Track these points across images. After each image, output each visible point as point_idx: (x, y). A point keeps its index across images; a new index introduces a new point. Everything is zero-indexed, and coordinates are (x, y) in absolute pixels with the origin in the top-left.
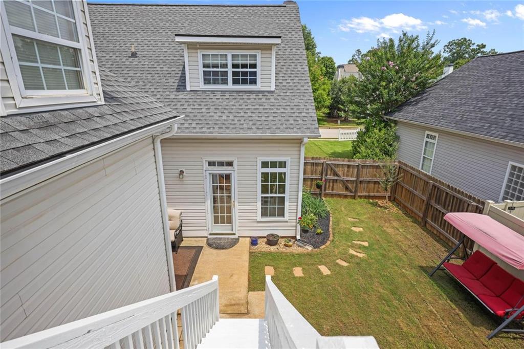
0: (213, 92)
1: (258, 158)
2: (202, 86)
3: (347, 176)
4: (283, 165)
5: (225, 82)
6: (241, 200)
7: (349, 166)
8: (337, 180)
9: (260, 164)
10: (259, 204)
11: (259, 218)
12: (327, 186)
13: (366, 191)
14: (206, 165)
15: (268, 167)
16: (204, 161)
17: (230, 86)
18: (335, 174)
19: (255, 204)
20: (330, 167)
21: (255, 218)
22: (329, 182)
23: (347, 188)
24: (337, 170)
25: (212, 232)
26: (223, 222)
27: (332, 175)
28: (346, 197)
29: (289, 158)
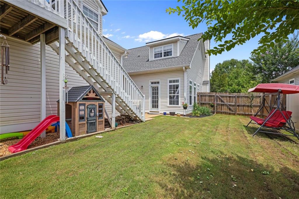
0: (157, 60)
1: (168, 79)
2: (154, 59)
3: (229, 102)
4: (177, 81)
5: (161, 56)
6: (162, 97)
7: (230, 97)
8: (223, 104)
9: (168, 82)
10: (168, 99)
11: (168, 105)
12: (218, 108)
13: (243, 111)
14: (150, 84)
15: (172, 83)
16: (149, 82)
17: (163, 57)
18: (222, 101)
19: (167, 99)
20: (219, 97)
21: (167, 105)
22: (219, 106)
23: (230, 109)
24: (222, 99)
25: (151, 111)
26: (155, 107)
27: (220, 101)
28: (230, 114)
29: (180, 78)
